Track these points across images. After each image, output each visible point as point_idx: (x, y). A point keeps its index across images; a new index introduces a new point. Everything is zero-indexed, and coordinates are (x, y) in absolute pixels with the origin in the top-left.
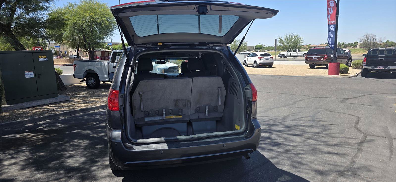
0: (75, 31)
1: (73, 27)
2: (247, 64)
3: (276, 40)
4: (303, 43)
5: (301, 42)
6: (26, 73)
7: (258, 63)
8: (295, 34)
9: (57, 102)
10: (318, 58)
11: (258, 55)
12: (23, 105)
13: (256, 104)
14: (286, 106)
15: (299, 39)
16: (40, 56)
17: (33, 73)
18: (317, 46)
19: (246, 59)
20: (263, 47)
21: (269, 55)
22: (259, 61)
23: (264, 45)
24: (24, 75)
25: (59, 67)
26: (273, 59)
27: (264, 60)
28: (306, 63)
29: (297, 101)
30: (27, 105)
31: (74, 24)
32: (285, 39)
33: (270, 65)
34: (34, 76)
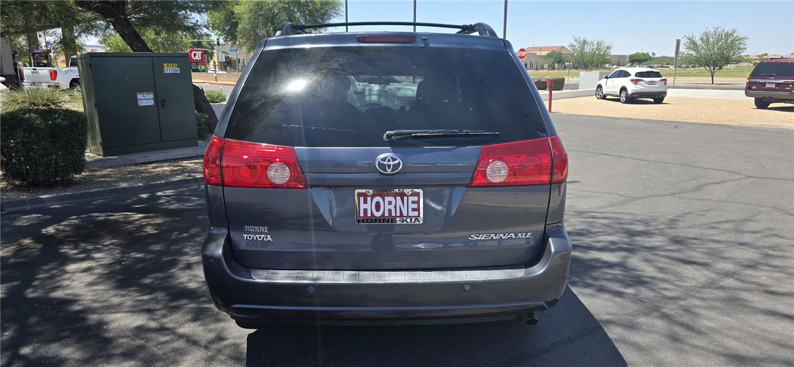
0: (258, 19)
1: (256, 12)
2: (604, 93)
3: (678, 42)
4: (745, 49)
5: (742, 46)
6: (140, 96)
7: (630, 92)
8: (728, 29)
9: (195, 155)
10: (777, 84)
11: (630, 75)
12: (133, 158)
13: (562, 189)
14: (675, 194)
15: (737, 40)
16: (165, 65)
17: (152, 96)
18: (782, 57)
19: (603, 82)
20: (650, 58)
21: (657, 75)
22: (631, 88)
23: (653, 54)
24: (136, 100)
25: (221, 89)
26: (665, 84)
27: (644, 86)
28: (747, 94)
29: (706, 185)
30: (140, 158)
31: (258, 6)
32: (702, 39)
33: (658, 98)
34: (153, 103)
